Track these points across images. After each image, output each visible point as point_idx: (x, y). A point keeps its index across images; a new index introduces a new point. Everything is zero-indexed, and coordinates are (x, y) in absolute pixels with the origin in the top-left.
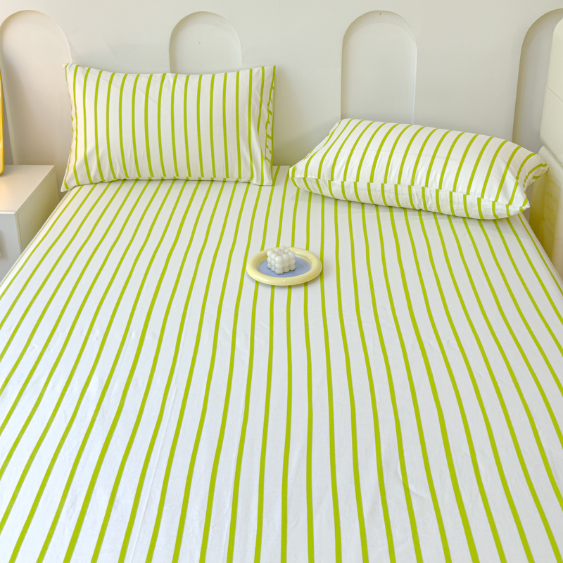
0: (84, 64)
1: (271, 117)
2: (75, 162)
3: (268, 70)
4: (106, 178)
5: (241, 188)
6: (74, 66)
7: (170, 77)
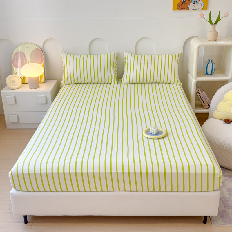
0: (66, 53)
1: (116, 66)
2: (64, 78)
3: (116, 53)
4: (72, 83)
5: (109, 85)
6: (63, 53)
7: (89, 56)
